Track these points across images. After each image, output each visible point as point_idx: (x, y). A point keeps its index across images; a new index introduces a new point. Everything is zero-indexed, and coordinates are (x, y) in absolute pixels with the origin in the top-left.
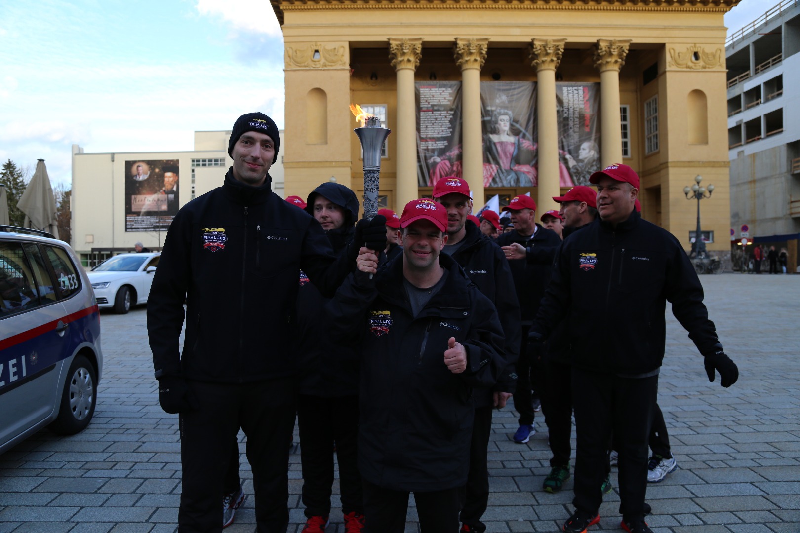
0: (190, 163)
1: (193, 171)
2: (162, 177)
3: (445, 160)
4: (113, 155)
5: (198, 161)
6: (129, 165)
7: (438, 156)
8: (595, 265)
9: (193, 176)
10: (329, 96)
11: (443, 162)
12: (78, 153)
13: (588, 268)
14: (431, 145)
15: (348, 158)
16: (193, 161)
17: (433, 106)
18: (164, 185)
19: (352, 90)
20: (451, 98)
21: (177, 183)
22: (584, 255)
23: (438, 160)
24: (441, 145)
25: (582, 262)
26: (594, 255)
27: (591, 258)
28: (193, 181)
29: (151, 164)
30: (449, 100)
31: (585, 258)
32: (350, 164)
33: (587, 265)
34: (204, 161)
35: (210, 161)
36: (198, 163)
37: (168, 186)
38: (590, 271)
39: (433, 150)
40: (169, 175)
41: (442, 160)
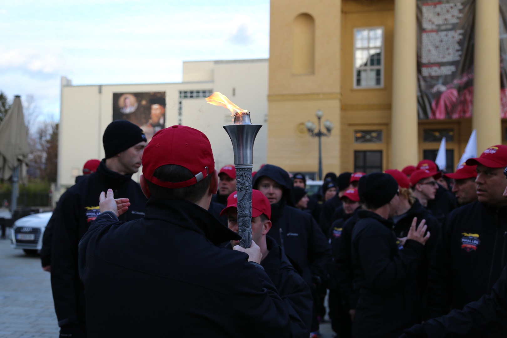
0: (177, 95)
1: (180, 103)
2: (148, 109)
3: (451, 88)
4: (100, 87)
5: (185, 92)
6: (117, 97)
7: (444, 84)
8: (478, 246)
9: (180, 109)
10: (318, 21)
11: (449, 91)
12: (66, 84)
13: (470, 248)
14: (435, 71)
15: (337, 89)
16: (180, 93)
17: (439, 26)
18: (150, 118)
19: (343, 12)
20: (461, 15)
21: (164, 115)
22: (466, 234)
23: (443, 88)
24: (447, 70)
25: (464, 242)
26: (477, 235)
27: (473, 239)
28: (180, 114)
29: (138, 96)
30: (458, 18)
31: (467, 238)
32: (339, 96)
33: (469, 246)
34: (192, 92)
35: (198, 92)
36: (186, 94)
37: (154, 119)
38: (472, 251)
39: (437, 78)
40: (156, 108)
41: (448, 89)
